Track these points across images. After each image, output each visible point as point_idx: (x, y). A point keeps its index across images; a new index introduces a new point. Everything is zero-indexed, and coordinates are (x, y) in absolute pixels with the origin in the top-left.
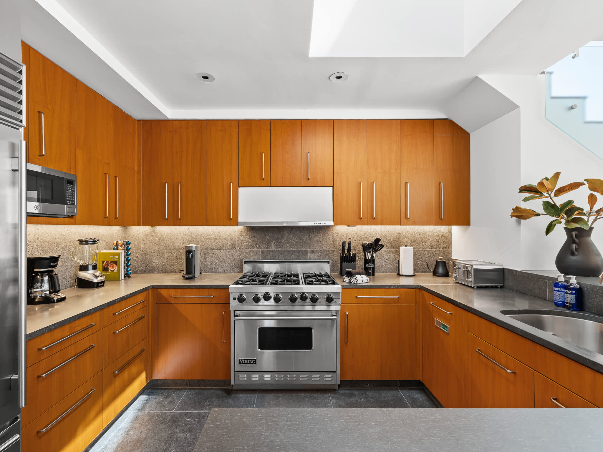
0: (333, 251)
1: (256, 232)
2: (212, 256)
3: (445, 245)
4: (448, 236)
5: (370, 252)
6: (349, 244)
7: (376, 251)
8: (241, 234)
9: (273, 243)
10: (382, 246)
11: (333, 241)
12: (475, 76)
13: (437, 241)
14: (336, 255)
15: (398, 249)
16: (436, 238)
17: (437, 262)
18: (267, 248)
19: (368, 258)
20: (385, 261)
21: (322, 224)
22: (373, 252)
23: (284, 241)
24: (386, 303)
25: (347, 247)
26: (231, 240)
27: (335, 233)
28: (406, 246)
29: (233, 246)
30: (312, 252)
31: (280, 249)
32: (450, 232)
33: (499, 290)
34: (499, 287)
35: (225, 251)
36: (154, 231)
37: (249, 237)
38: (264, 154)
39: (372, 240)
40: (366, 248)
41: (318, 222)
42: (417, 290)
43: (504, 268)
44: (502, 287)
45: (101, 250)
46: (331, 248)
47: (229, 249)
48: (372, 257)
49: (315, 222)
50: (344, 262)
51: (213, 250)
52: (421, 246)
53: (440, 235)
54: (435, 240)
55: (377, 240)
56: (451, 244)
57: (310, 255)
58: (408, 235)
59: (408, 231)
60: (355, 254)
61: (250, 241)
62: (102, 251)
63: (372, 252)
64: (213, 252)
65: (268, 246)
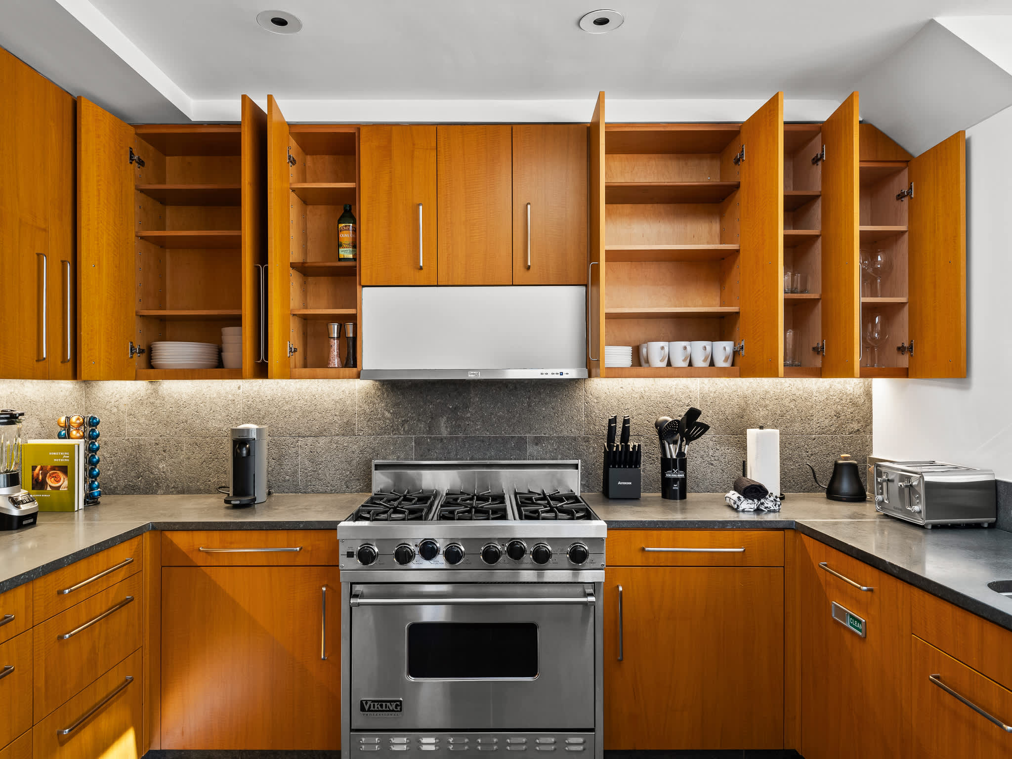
0: (587, 440)
1: (403, 394)
2: (296, 453)
3: (856, 426)
4: (864, 403)
5: (675, 443)
6: (626, 421)
7: (690, 439)
8: (367, 397)
9: (443, 421)
10: (705, 428)
11: (587, 416)
12: (930, 18)
13: (838, 415)
14: (594, 448)
15: (744, 434)
16: (834, 407)
17: (836, 465)
18: (430, 431)
19: (671, 456)
20: (712, 464)
21: (562, 374)
22: (682, 441)
23: (469, 415)
24: (716, 563)
25: (619, 431)
26: (343, 412)
27: (590, 396)
28: (761, 428)
29: (348, 429)
30: (537, 441)
31: (461, 435)
32: (869, 395)
33: (986, 532)
34: (986, 525)
35: (328, 439)
36: (156, 391)
37: (386, 406)
38: (421, 207)
39: (680, 413)
40: (666, 432)
41: (549, 371)
42: (790, 534)
43: (996, 482)
44: (992, 526)
45: (30, 438)
46: (582, 433)
47: (337, 435)
48: (681, 454)
49: (544, 371)
50: (614, 467)
51: (299, 436)
52: (797, 427)
53: (844, 402)
54: (833, 413)
55: (693, 414)
56: (871, 423)
57: (531, 449)
58: (767, 402)
59: (767, 392)
60: (639, 446)
61: (387, 415)
62: (31, 442)
63: (679, 442)
64: (299, 443)
65: (430, 429)
